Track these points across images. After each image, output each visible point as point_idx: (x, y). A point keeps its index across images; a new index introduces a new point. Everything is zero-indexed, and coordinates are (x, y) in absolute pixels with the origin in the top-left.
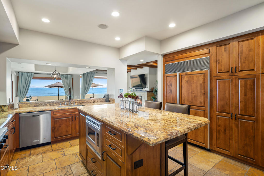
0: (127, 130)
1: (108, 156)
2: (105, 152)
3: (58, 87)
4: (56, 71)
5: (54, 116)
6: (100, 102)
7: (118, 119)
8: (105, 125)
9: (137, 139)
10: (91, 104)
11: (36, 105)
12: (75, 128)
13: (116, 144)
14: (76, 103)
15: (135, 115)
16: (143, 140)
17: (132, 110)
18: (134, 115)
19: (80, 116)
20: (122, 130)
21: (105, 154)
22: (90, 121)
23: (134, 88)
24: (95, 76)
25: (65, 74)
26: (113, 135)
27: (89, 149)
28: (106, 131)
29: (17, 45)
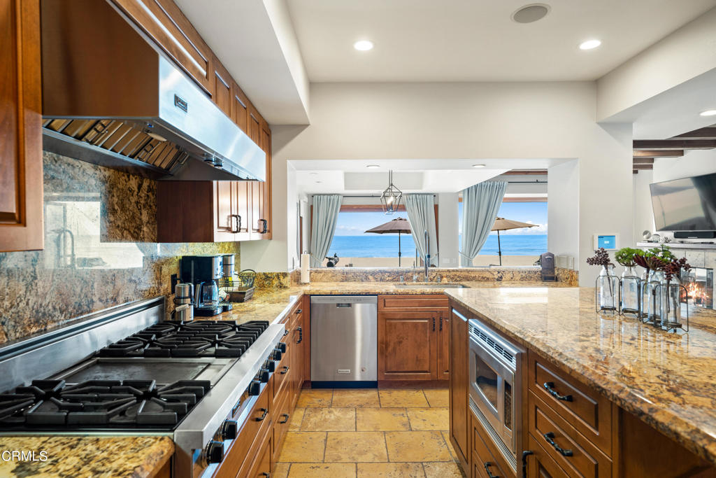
0: (621, 391)
1: (541, 472)
2: (531, 453)
3: (400, 231)
4: (392, 185)
5: (387, 309)
6: (522, 279)
7: (586, 344)
8: (532, 358)
9: (676, 441)
10: (491, 284)
11: (346, 278)
12: (441, 356)
13: (575, 437)
14: (445, 279)
15: (670, 336)
16: (706, 451)
17: (655, 316)
18: (662, 338)
19: (454, 320)
20: (599, 387)
21: (532, 461)
22: (484, 336)
23: (670, 234)
24: (506, 195)
25: (416, 194)
26: (564, 399)
27: (478, 428)
28: (536, 378)
29: (304, 126)
